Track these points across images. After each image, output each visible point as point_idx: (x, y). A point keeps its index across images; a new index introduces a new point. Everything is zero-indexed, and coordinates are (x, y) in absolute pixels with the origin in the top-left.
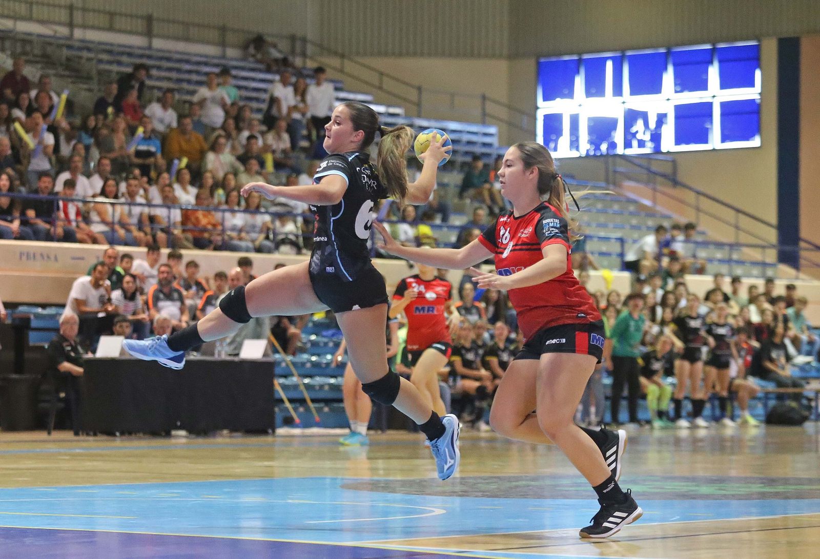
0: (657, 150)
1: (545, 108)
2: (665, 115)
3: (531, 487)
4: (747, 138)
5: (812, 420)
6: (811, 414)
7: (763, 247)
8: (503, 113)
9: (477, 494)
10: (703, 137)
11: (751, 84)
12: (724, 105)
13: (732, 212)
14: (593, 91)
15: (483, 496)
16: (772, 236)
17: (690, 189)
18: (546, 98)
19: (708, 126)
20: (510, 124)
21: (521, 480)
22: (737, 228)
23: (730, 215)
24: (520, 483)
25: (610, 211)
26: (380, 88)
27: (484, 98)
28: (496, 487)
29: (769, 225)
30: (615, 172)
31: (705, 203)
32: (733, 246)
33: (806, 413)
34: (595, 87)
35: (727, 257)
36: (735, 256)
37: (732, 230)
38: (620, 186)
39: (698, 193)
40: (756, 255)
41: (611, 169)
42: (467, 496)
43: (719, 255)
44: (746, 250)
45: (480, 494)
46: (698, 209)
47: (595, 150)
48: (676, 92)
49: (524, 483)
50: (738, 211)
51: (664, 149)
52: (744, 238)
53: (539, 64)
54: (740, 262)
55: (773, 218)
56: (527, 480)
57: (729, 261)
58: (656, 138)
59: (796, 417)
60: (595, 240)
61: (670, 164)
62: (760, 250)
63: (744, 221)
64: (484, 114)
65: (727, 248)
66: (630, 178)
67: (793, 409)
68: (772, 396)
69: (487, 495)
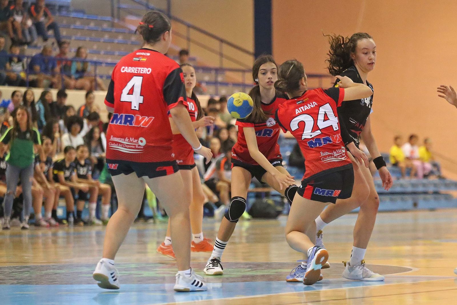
3: (58, 275)
5: (284, 215)
6: (284, 208)
7: (244, 71)
9: (12, 281)
15: (18, 283)
16: (249, 61)
17: (182, 22)
21: (50, 269)
22: (221, 55)
23: (215, 44)
24: (49, 271)
25: (116, 41)
28: (28, 275)
29: (247, 52)
30: (119, 8)
31: (194, 35)
32: (219, 70)
33: (279, 208)
35: (213, 79)
36: (220, 79)
37: (217, 57)
38: (124, 20)
39: (189, 26)
40: (237, 77)
41: (116, 6)
42: (5, 283)
43: (207, 78)
44: (228, 74)
45: (15, 281)
46: (189, 39)
49: (52, 271)
50: (222, 41)
52: (227, 64)
54: (225, 84)
55: (250, 46)
56: (54, 269)
57: (215, 83)
59: (272, 212)
60: (104, 65)
62: (240, 74)
63: (227, 50)
65: (213, 73)
66: (131, 13)
67: (269, 205)
68: (252, 195)
69: (21, 282)
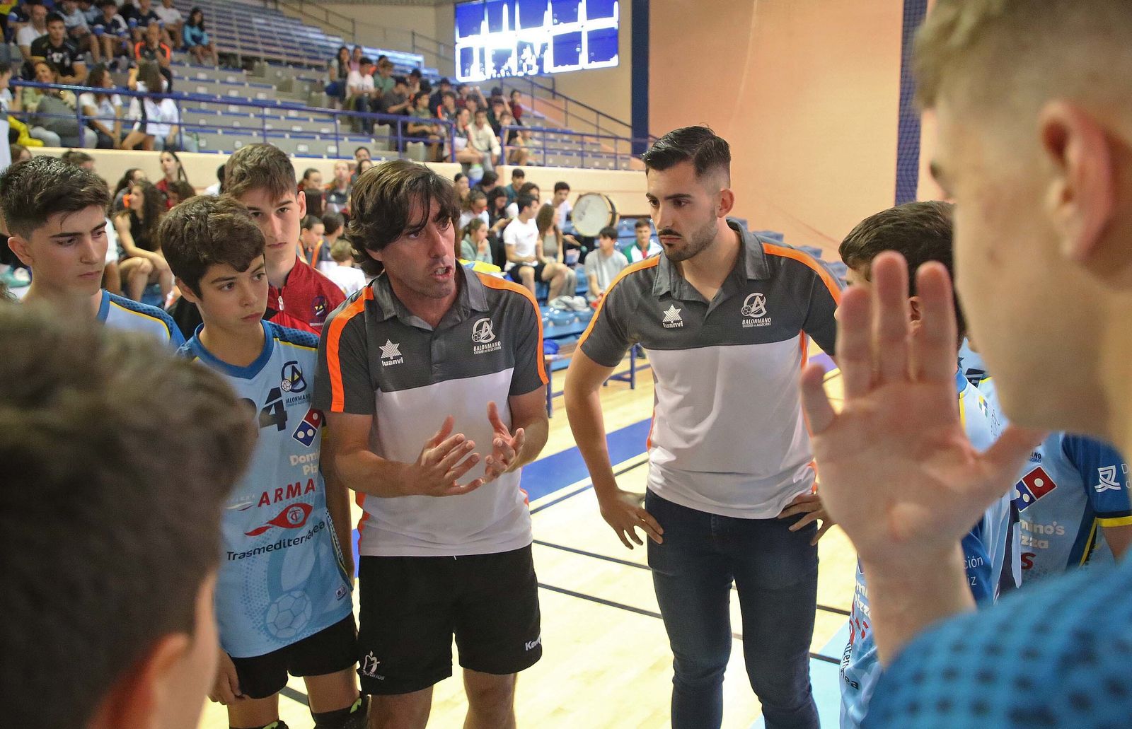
0: (541, 71)
1: (462, 43)
2: (547, 44)
4: (607, 58)
8: (432, 47)
10: (575, 61)
11: (611, 14)
12: (590, 34)
13: (595, 114)
14: (494, 26)
16: (627, 132)
18: (462, 36)
19: (578, 50)
20: (438, 55)
26: (327, 23)
27: (413, 34)
29: (624, 124)
34: (495, 24)
37: (594, 128)
46: (567, 113)
47: (497, 74)
48: (554, 24)
51: (546, 70)
53: (456, 9)
55: (628, 120)
58: (540, 62)
61: (551, 81)
64: (414, 46)
